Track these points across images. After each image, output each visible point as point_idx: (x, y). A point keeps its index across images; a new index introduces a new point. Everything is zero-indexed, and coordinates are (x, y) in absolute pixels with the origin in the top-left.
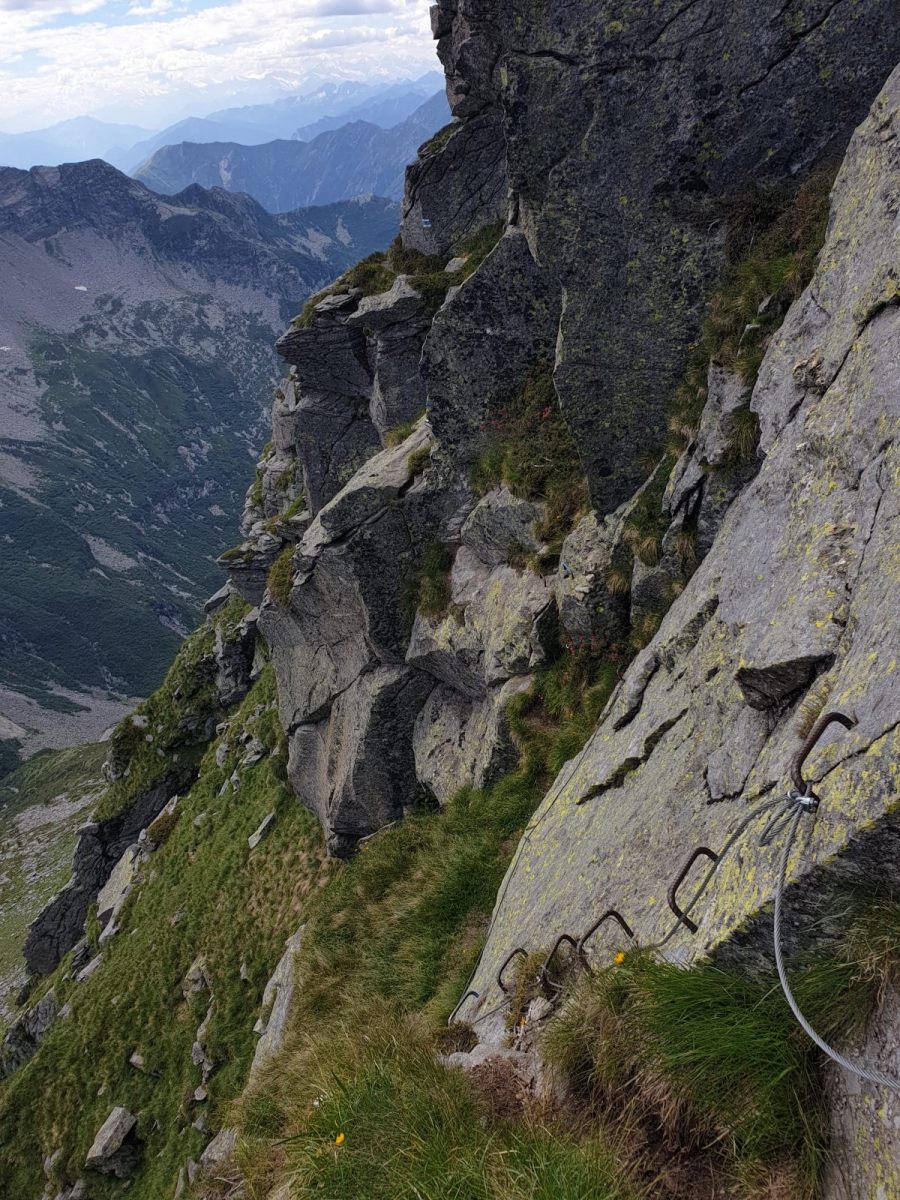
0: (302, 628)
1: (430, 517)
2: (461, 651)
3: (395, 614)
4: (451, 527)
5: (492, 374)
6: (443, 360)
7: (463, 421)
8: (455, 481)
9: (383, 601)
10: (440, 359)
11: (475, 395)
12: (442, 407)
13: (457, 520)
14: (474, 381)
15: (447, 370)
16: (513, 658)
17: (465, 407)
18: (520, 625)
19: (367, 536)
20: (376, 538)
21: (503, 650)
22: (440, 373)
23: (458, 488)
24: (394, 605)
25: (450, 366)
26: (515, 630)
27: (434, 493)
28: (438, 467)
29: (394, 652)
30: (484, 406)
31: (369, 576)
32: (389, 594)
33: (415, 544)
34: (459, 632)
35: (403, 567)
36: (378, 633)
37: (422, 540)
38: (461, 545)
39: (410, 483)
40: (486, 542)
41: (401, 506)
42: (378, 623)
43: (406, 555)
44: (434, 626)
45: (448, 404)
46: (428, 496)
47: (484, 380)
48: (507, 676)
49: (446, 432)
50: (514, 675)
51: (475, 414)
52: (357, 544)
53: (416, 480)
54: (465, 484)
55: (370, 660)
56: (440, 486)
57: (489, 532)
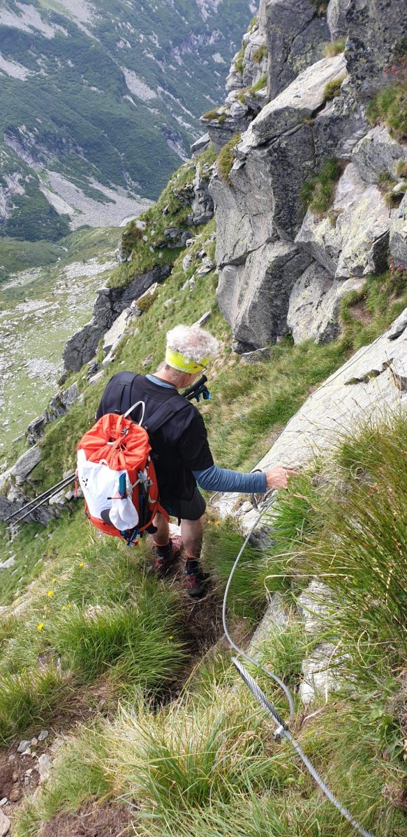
0: (235, 198)
1: (331, 137)
2: (329, 247)
3: (293, 206)
4: (346, 147)
5: (402, 25)
6: (365, 8)
7: (372, 62)
8: (356, 110)
9: (287, 195)
10: (363, 6)
11: (385, 41)
12: (357, 48)
13: (351, 142)
14: (386, 29)
15: (367, 16)
16: (354, 265)
17: (376, 50)
18: (364, 242)
19: (283, 145)
20: (290, 148)
21: (350, 257)
22: (361, 18)
23: (357, 116)
24: (294, 199)
25: (371, 13)
26: (361, 245)
27: (338, 118)
28: (345, 97)
29: (289, 234)
30: (390, 51)
31: (280, 176)
32: (292, 191)
33: (317, 156)
34: (330, 232)
35: (305, 172)
36: (279, 218)
37: (323, 154)
38: (350, 162)
39: (322, 107)
40: (366, 165)
41: (312, 125)
42: (281, 211)
43: (309, 163)
44: (316, 222)
45: (362, 45)
46: (334, 120)
47: (395, 28)
48: (348, 276)
49: (356, 69)
50: (353, 276)
51: (382, 57)
52: (275, 150)
53: (328, 104)
54: (363, 114)
55: (273, 235)
56: (344, 113)
57: (370, 159)
